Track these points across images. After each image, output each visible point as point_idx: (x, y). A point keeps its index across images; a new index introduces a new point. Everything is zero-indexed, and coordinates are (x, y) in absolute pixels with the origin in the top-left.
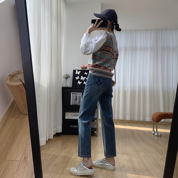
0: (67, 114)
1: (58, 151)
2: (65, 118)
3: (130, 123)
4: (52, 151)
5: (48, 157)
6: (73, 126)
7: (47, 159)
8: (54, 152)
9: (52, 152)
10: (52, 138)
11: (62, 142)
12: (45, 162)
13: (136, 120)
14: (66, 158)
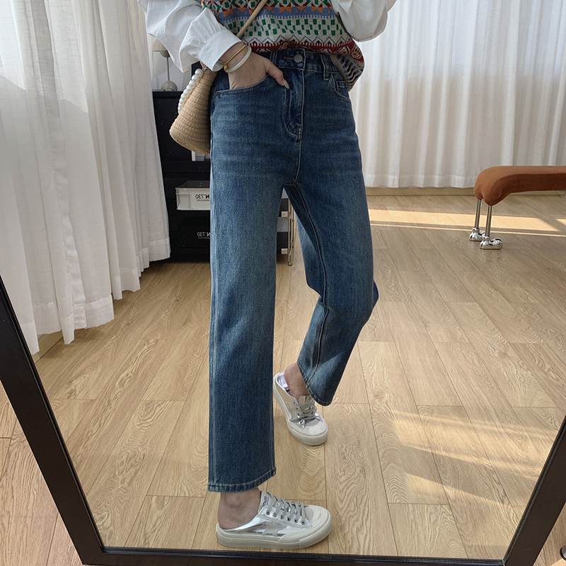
0: (182, 192)
1: (159, 338)
2: (179, 208)
3: (398, 198)
4: (139, 343)
7: (122, 380)
8: (145, 347)
10: (136, 286)
11: (174, 298)
12: (113, 396)
13: (418, 186)
14: (186, 370)
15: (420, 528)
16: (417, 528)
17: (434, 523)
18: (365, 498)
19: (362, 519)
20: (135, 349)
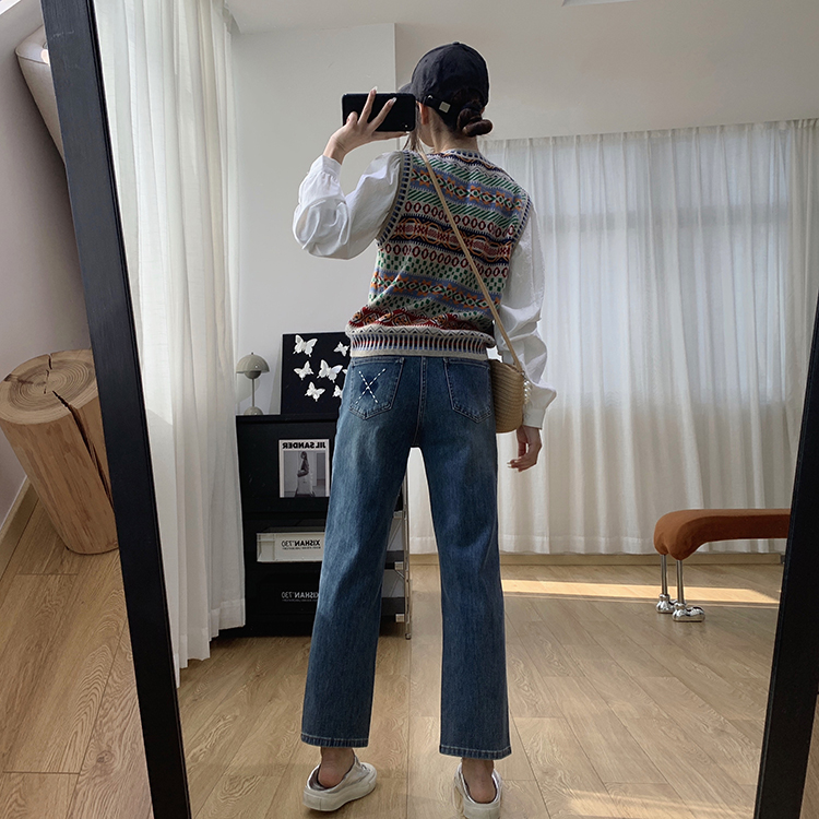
1: (238, 714)
2: (259, 560)
3: (552, 567)
4: (211, 719)
5: (198, 748)
7: (194, 754)
8: (221, 723)
9: (213, 724)
10: (205, 654)
14: (279, 746)
20: (207, 724)
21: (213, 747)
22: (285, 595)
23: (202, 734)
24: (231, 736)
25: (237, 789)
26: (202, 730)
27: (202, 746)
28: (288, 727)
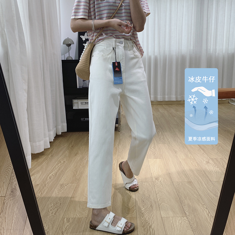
0: (75, 101)
1: (65, 161)
5: (52, 174)
6: (85, 119)
7: (50, 176)
8: (60, 164)
9: (57, 164)
11: (71, 145)
12: (46, 183)
14: (77, 172)
15: (175, 225)
16: (174, 225)
17: (181, 224)
18: (152, 215)
19: (151, 223)
20: (55, 165)
21: (56, 173)
22: (82, 119)
23: (53, 168)
24: (62, 169)
25: (62, 189)
26: (53, 167)
27: (53, 173)
28: (80, 165)
